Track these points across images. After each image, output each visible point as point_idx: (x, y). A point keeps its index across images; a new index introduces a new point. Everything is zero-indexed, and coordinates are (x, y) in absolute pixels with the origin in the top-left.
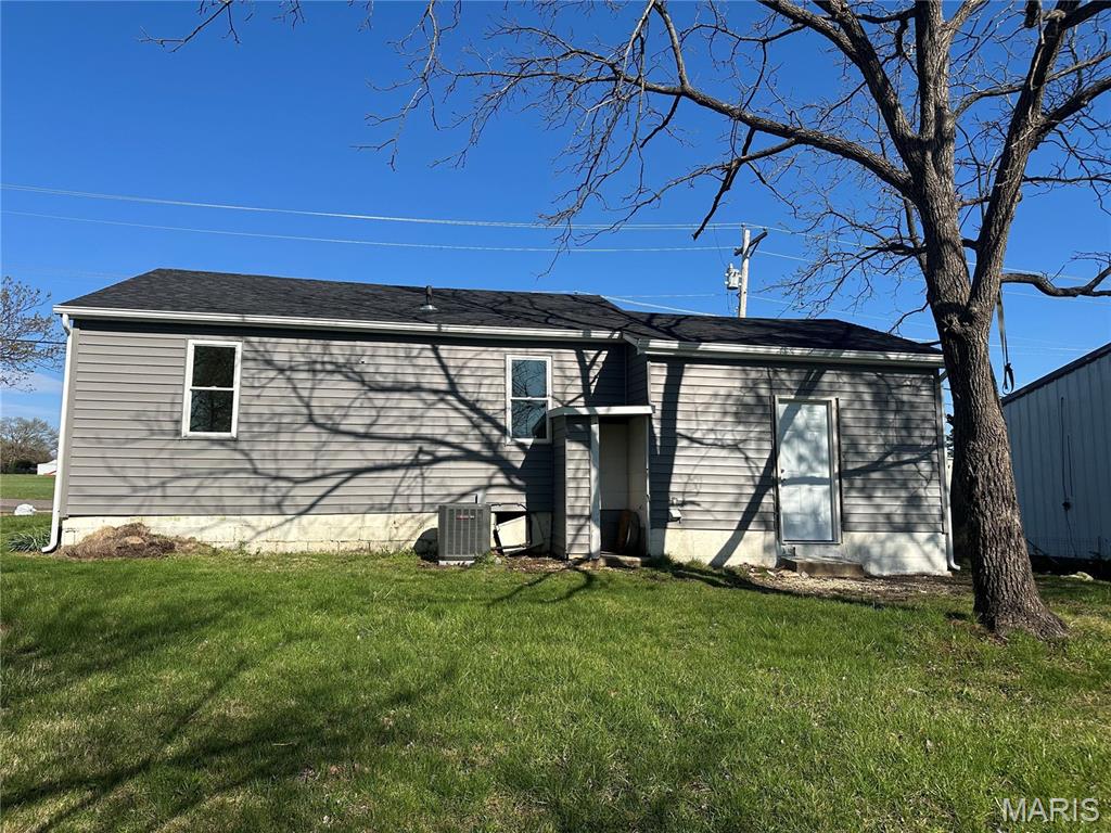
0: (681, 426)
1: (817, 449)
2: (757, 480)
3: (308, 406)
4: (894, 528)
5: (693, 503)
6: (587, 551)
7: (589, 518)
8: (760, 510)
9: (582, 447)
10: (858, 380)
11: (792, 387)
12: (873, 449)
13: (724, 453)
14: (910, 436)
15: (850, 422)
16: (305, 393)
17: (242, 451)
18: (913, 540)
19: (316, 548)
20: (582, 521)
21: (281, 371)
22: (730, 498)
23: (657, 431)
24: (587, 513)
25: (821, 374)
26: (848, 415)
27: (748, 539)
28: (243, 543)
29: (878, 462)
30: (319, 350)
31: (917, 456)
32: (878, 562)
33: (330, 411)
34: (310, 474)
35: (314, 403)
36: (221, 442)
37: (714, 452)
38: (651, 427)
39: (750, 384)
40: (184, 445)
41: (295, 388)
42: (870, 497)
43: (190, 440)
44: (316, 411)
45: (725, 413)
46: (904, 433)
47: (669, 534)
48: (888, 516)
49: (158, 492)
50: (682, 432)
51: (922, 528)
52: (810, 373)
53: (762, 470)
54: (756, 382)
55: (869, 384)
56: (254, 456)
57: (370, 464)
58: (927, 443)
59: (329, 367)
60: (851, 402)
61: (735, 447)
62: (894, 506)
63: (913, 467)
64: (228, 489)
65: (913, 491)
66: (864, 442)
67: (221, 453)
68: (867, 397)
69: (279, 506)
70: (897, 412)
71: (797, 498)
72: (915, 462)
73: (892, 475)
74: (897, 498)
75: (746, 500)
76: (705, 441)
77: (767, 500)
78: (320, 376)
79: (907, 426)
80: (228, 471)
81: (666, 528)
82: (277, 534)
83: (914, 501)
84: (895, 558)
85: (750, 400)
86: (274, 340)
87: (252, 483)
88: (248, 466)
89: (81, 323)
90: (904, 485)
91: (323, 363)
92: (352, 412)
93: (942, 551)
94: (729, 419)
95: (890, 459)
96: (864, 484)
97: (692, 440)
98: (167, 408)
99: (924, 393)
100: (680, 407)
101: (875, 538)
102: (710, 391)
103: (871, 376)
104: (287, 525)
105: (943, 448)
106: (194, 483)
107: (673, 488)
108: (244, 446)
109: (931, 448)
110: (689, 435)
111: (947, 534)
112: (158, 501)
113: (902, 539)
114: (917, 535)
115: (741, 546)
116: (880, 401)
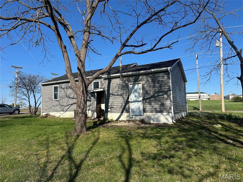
0: (111, 92)
1: (139, 94)
2: (125, 102)
3: (66, 94)
4: (157, 112)
5: (113, 107)
6: (94, 117)
7: (95, 111)
8: (126, 108)
9: (94, 98)
10: (148, 77)
11: (133, 81)
12: (151, 93)
13: (119, 97)
14: (161, 89)
15: (146, 87)
16: (66, 92)
17: (59, 102)
18: (162, 114)
19: (68, 117)
20: (94, 112)
21: (63, 89)
22: (120, 106)
23: (106, 93)
24: (94, 110)
25: (139, 77)
26: (145, 85)
27: (123, 115)
28: (60, 116)
29: (153, 96)
30: (67, 85)
31: (163, 94)
32: (153, 120)
33: (69, 95)
34: (66, 105)
35: (67, 94)
36: (57, 101)
37: (117, 97)
38: (105, 93)
39: (124, 81)
40: (53, 102)
41: (65, 91)
42: (150, 104)
43: (54, 101)
44: (67, 95)
45: (119, 88)
46: (159, 88)
47: (109, 114)
48: (155, 109)
49: (51, 109)
50: (111, 93)
51: (165, 111)
52: (136, 77)
53: (126, 100)
54: (125, 81)
55: (151, 77)
56: (60, 103)
57: (74, 103)
58: (166, 90)
59: (69, 87)
60: (146, 82)
61: (121, 95)
62: (157, 106)
63: (162, 96)
64: (58, 108)
65: (162, 102)
66: (149, 91)
67: (57, 102)
68: (150, 81)
69: (63, 110)
70: (158, 83)
71: (135, 105)
72: (162, 95)
73: (156, 99)
74: (158, 104)
75: (123, 106)
76: (115, 95)
77: (127, 106)
78: (68, 89)
79: (161, 86)
80: (58, 105)
81: (108, 113)
82: (63, 115)
83: (163, 105)
84: (157, 119)
85: (124, 84)
86: (62, 84)
87: (60, 107)
88: (60, 104)
89: (43, 85)
90: (160, 101)
91: (68, 87)
92: (71, 95)
93: (171, 117)
94: (120, 89)
95: (156, 95)
96: (149, 101)
97: (113, 95)
98: (51, 96)
99: (165, 77)
100: (111, 88)
101: (152, 114)
102: (116, 84)
103: (150, 75)
104: (64, 113)
105: (170, 91)
106: (54, 107)
107: (109, 105)
108: (59, 101)
109: (167, 91)
110: (112, 94)
111: (172, 113)
112: (51, 110)
113: (159, 114)
114: (163, 113)
115: (122, 116)
116: (153, 81)
